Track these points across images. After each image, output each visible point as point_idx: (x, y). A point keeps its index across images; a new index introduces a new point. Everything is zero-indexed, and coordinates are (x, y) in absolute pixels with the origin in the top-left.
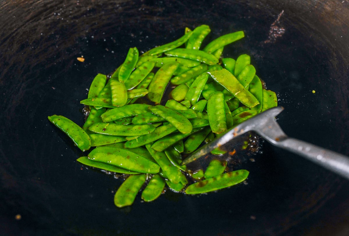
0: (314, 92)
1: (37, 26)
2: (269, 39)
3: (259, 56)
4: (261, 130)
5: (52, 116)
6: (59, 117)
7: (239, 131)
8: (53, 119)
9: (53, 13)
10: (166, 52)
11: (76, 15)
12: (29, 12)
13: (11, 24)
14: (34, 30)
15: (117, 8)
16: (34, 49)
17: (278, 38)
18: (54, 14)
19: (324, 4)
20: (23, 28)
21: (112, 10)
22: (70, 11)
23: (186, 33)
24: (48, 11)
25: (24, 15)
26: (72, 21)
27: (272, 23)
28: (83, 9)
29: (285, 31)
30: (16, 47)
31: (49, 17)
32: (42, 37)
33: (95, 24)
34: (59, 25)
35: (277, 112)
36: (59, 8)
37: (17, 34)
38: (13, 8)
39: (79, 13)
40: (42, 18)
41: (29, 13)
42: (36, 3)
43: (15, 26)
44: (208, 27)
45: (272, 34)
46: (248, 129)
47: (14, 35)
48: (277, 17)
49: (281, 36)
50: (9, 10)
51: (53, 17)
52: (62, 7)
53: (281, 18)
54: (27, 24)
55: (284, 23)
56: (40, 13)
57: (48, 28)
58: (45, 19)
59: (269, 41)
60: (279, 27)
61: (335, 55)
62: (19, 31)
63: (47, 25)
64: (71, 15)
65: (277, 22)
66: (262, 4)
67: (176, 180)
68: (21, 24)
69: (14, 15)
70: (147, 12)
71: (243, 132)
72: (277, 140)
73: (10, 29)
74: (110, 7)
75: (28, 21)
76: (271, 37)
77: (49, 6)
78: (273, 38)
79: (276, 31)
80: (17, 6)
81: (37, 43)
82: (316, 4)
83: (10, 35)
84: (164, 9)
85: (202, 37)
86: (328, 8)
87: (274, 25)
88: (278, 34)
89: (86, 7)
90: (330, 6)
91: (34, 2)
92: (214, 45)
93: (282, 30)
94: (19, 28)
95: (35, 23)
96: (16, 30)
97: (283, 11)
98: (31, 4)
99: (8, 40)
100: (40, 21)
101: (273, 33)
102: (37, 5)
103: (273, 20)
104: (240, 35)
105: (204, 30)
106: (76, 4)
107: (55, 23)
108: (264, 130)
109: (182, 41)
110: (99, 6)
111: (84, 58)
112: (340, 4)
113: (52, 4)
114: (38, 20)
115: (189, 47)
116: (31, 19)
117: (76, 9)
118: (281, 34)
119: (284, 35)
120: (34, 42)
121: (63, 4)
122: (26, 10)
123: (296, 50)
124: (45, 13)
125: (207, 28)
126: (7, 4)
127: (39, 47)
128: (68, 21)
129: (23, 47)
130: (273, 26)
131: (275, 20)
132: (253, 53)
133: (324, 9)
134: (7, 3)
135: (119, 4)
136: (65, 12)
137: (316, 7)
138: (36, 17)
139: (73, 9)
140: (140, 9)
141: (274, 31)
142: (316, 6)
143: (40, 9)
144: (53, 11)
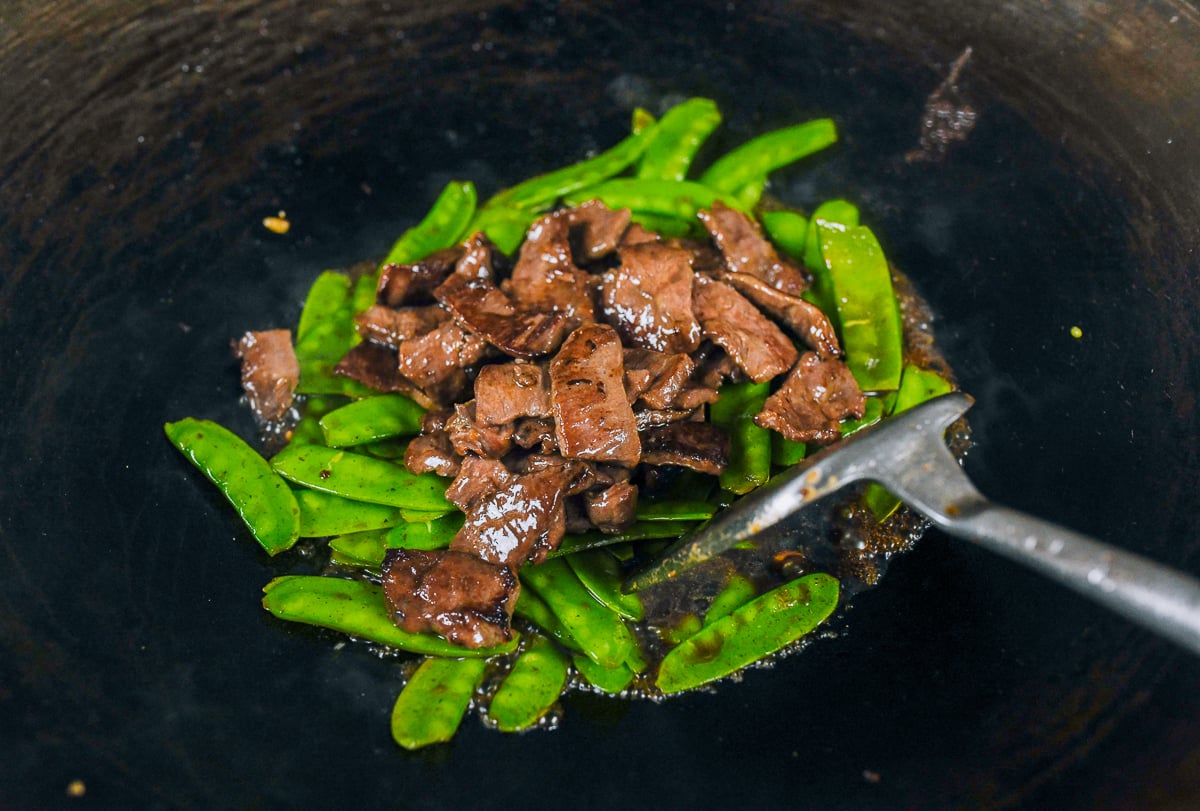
0: (1077, 332)
1: (124, 111)
2: (921, 148)
3: (887, 207)
4: (897, 477)
5: (177, 424)
6: (201, 427)
7: (824, 481)
8: (180, 433)
9: (177, 67)
10: (569, 195)
11: (256, 69)
12: (95, 63)
13: (37, 109)
14: (113, 127)
15: (398, 44)
16: (116, 192)
17: (953, 144)
18: (181, 71)
19: (1107, 25)
20: (76, 120)
21: (381, 50)
22: (236, 56)
23: (637, 131)
24: (161, 59)
25: (78, 73)
26: (245, 92)
27: (931, 91)
28: (282, 50)
29: (978, 121)
30: (53, 186)
31: (165, 79)
32: (142, 150)
33: (322, 100)
34: (202, 108)
35: (950, 413)
36: (197, 49)
37: (57, 142)
38: (41, 51)
39: (267, 65)
40: (143, 84)
41: (97, 68)
42: (122, 32)
43: (49, 116)
44: (710, 105)
45: (930, 130)
46: (852, 474)
47: (47, 145)
48: (947, 71)
49: (961, 136)
50: (28, 61)
51: (178, 80)
52: (208, 44)
53: (964, 74)
54: (90, 106)
55: (973, 91)
56: (135, 66)
57: (162, 116)
58: (152, 86)
59: (920, 155)
60: (956, 104)
61: (1146, 203)
62: (63, 130)
63: (158, 107)
64: (239, 69)
65: (948, 88)
66: (895, 25)
67: (611, 656)
68: (69, 105)
69: (45, 76)
70: (502, 55)
71: (834, 484)
72: (951, 513)
73: (35, 126)
74: (374, 40)
75: (93, 95)
76: (930, 141)
77: (164, 40)
78: (935, 145)
79: (945, 120)
80: (55, 44)
81: (124, 170)
82: (1080, 24)
83: (34, 146)
84: (560, 42)
85: (693, 142)
86: (1124, 42)
87: (940, 100)
88: (952, 129)
89: (292, 40)
90: (1128, 35)
91: (113, 30)
92: (733, 169)
93: (965, 117)
94: (62, 121)
95: (118, 103)
96: (54, 130)
97: (969, 50)
98: (105, 36)
99: (27, 164)
100: (135, 95)
101: (934, 128)
102: (124, 38)
103: (934, 80)
104: (820, 134)
105: (698, 117)
106: (257, 31)
107: (186, 101)
108: (906, 479)
109: (621, 157)
110: (334, 37)
111: (287, 218)
112: (1165, 27)
113: (175, 35)
114: (128, 91)
115: (646, 172)
116: (103, 87)
117: (258, 51)
118: (963, 129)
119: (973, 133)
120: (117, 168)
121: (213, 32)
122: (86, 54)
123: (1013, 185)
124: (150, 67)
125: (708, 110)
126: (19, 40)
127: (132, 186)
128: (229, 92)
129: (76, 187)
130: (933, 102)
131: (942, 80)
132: (866, 197)
133: (1111, 45)
134: (20, 35)
135: (405, 29)
136: (220, 61)
137: (1081, 36)
138: (122, 80)
139: (249, 48)
140: (477, 47)
141: (937, 120)
142: (1080, 31)
143: (134, 55)
144: (180, 57)
